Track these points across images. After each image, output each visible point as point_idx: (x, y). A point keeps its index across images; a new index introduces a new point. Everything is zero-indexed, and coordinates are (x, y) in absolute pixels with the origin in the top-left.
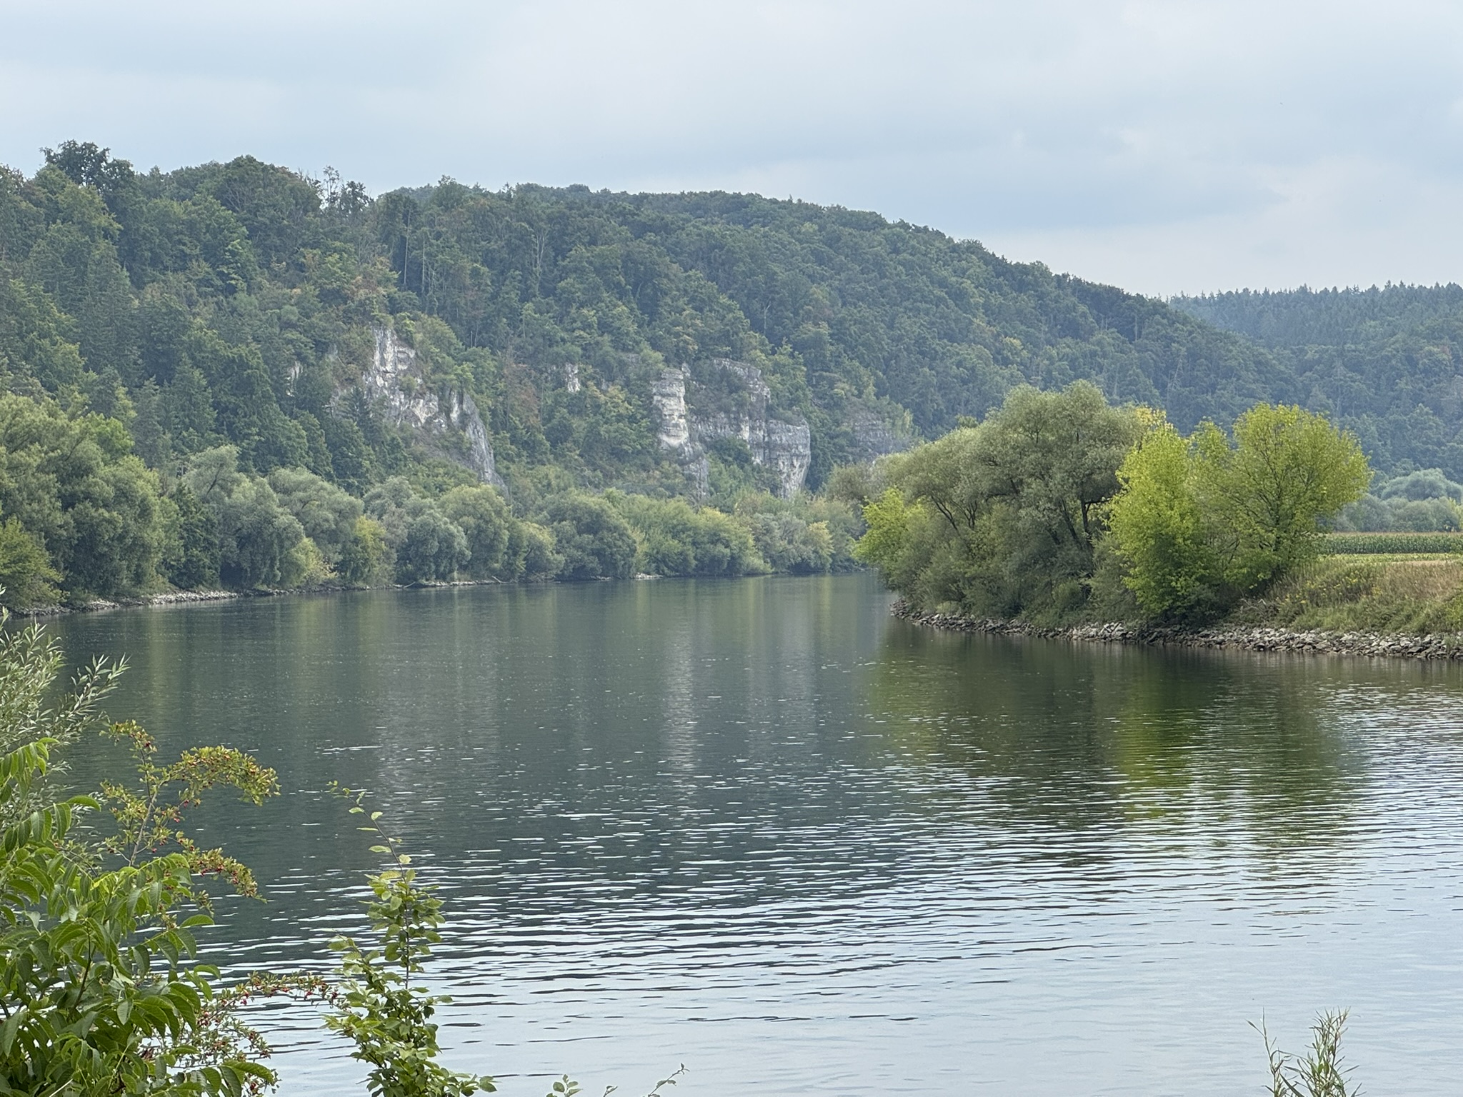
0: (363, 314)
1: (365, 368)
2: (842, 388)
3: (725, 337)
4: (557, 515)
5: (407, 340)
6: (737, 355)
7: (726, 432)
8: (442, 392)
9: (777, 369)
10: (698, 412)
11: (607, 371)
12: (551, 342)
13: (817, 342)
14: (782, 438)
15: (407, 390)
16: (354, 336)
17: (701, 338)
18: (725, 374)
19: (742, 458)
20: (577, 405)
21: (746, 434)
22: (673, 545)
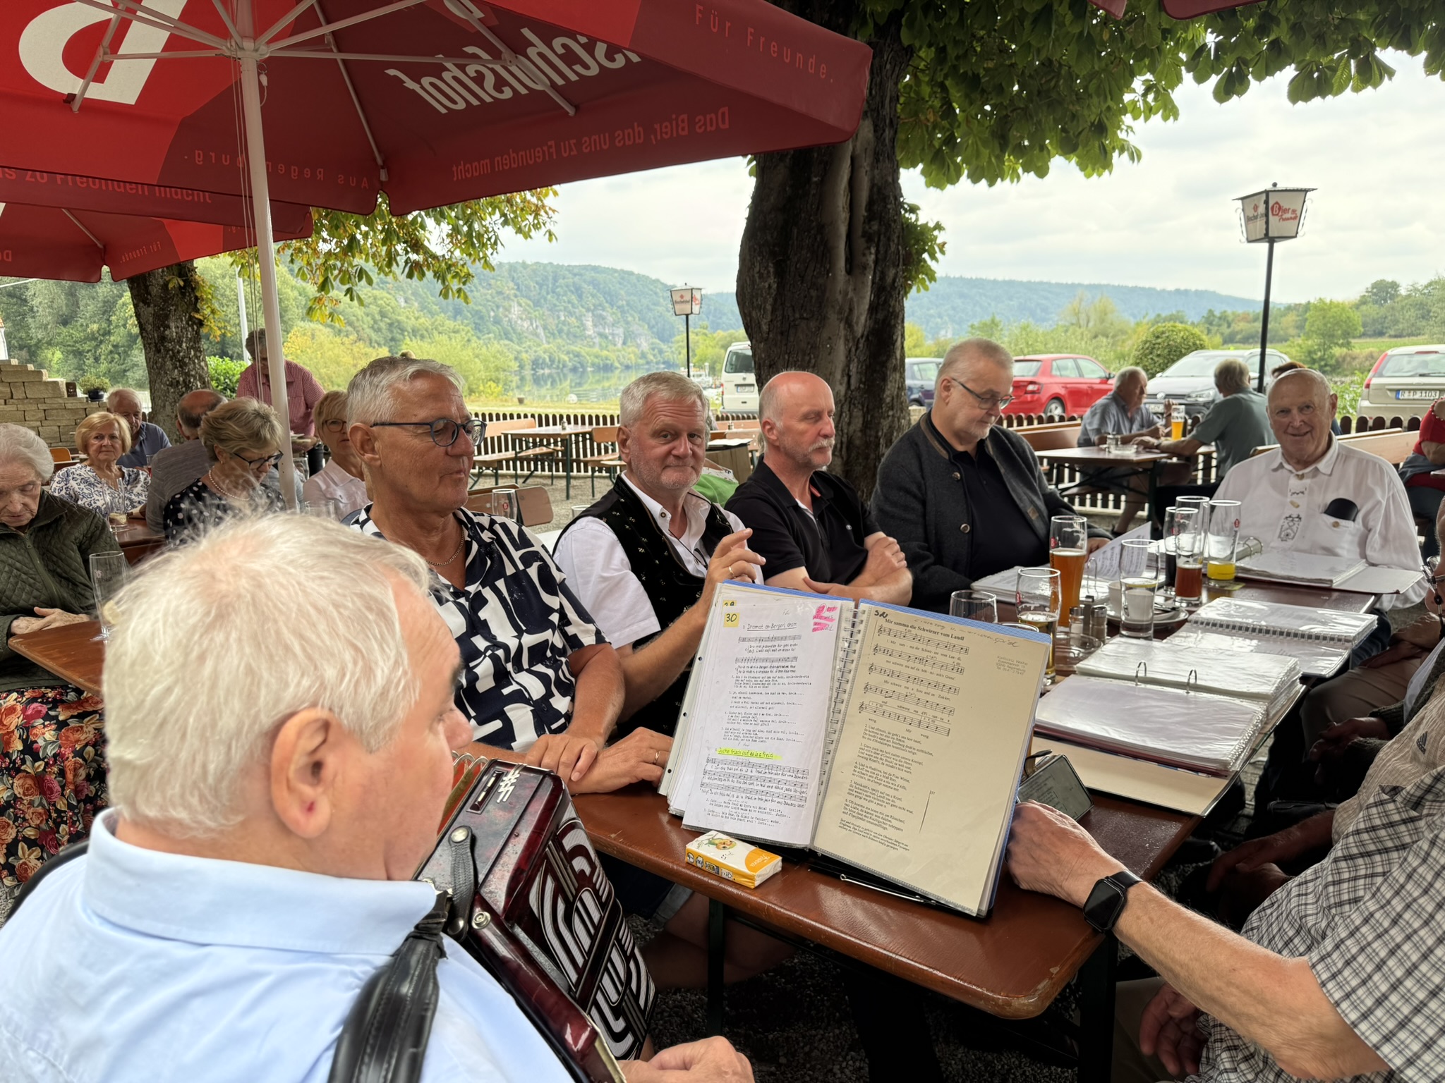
0: (508, 298)
1: (510, 312)
2: (630, 319)
3: (600, 305)
4: (568, 353)
5: (520, 305)
6: (603, 310)
7: (602, 330)
8: (531, 319)
9: (614, 313)
10: (595, 325)
11: (571, 314)
12: (555, 305)
13: (623, 306)
14: (616, 332)
15: (521, 319)
16: (506, 304)
17: (594, 305)
18: (601, 315)
19: (606, 338)
20: (564, 323)
21: (607, 331)
22: (596, 361)
